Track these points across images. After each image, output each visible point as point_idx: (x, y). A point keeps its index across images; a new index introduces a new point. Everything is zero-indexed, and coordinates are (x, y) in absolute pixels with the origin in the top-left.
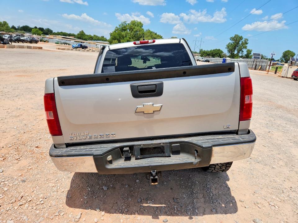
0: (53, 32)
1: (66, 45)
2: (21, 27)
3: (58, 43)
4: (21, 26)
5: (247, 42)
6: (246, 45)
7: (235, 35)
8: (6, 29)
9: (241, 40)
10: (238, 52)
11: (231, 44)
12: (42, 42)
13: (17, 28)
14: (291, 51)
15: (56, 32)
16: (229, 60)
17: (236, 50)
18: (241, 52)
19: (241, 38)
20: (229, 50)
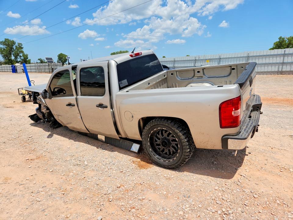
5: (22, 47)
6: (22, 50)
7: (5, 39)
9: (15, 44)
10: (16, 57)
11: (4, 49)
14: (63, 54)
16: (19, 66)
17: (12, 55)
18: (18, 57)
19: (13, 43)
20: (4, 55)
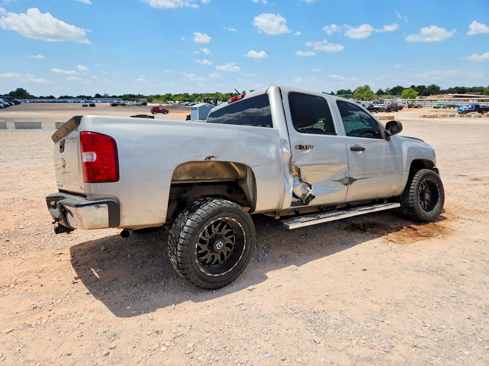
0: (441, 89)
1: (453, 108)
2: (391, 90)
3: (438, 108)
4: (391, 88)
8: (366, 96)
12: (411, 109)
13: (384, 91)
15: (447, 88)
